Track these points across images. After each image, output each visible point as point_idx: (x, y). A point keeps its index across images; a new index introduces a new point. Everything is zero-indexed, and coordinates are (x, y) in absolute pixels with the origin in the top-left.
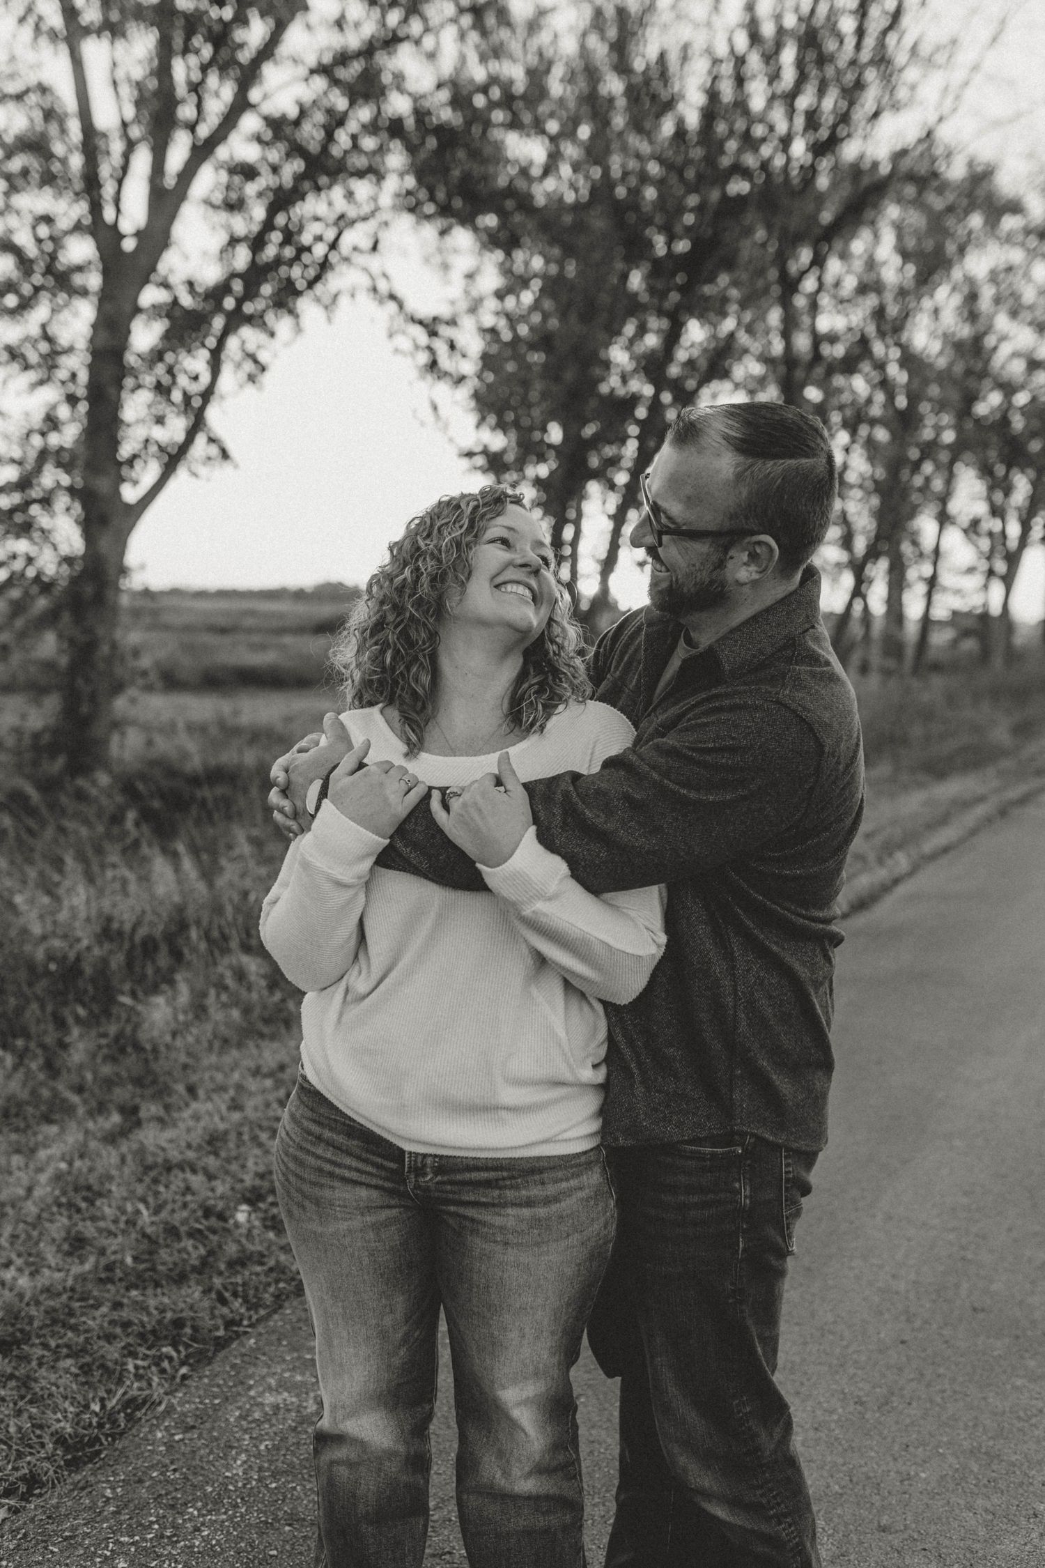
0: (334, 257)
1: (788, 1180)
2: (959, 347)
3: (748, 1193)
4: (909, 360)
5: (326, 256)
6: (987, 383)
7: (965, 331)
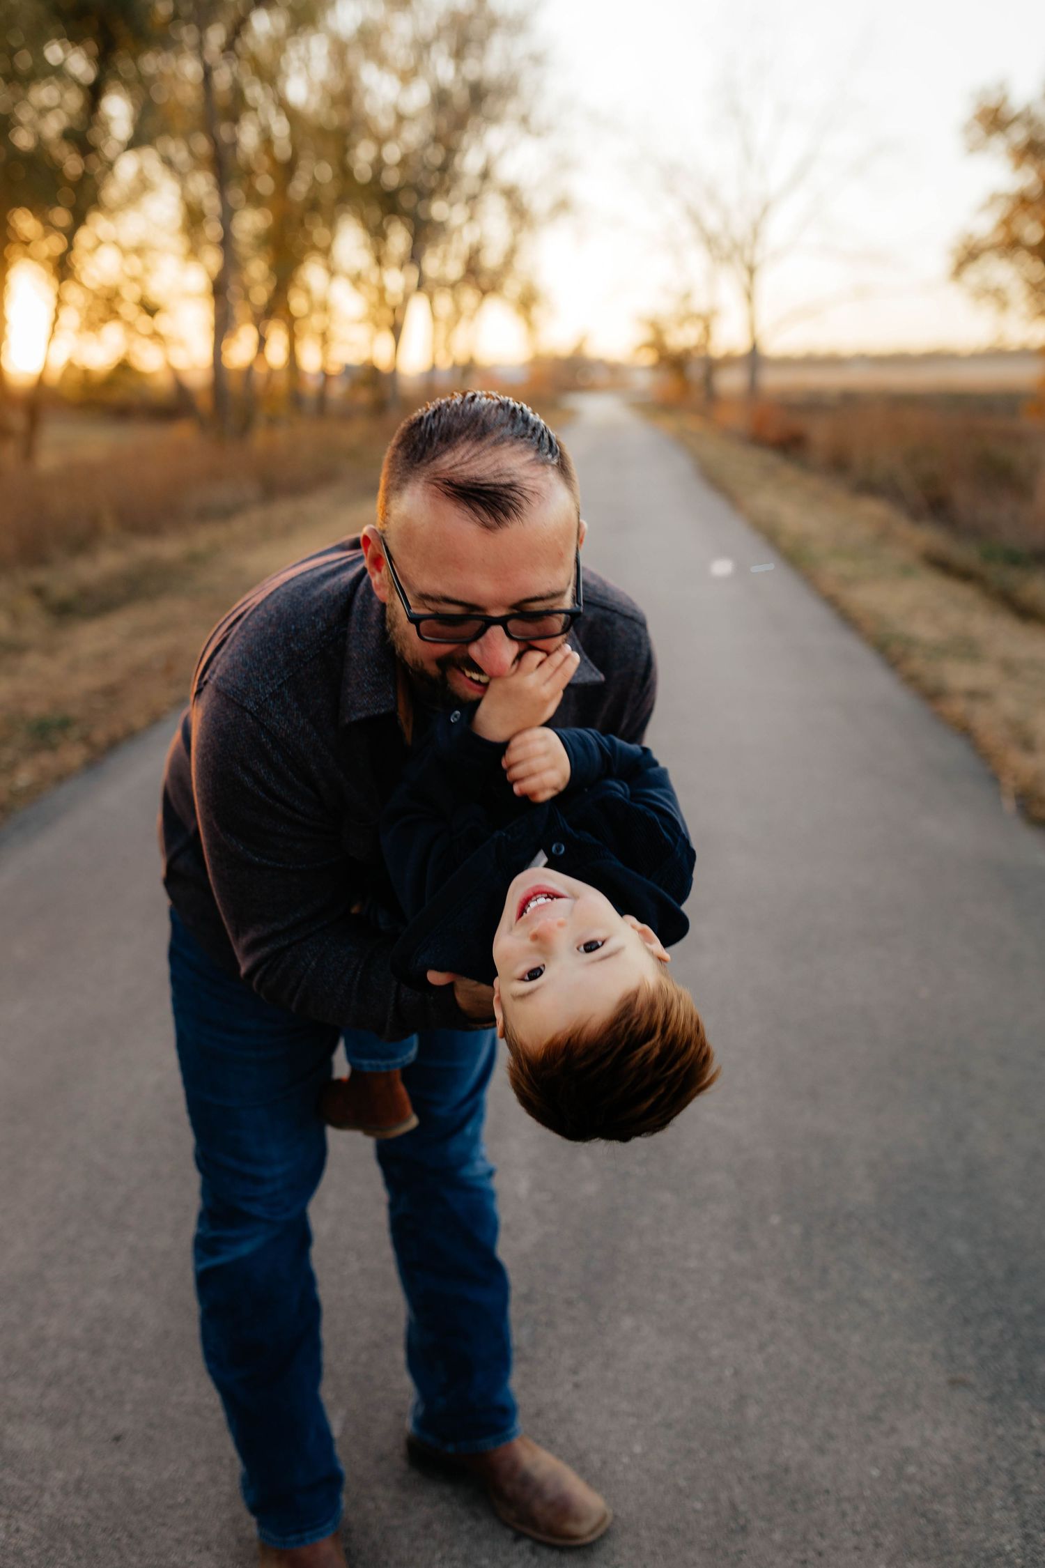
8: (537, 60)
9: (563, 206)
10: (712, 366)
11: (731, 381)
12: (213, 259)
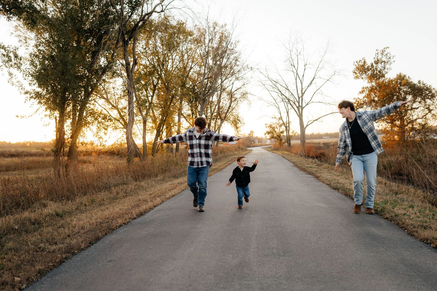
10: (289, 139)
11: (295, 142)
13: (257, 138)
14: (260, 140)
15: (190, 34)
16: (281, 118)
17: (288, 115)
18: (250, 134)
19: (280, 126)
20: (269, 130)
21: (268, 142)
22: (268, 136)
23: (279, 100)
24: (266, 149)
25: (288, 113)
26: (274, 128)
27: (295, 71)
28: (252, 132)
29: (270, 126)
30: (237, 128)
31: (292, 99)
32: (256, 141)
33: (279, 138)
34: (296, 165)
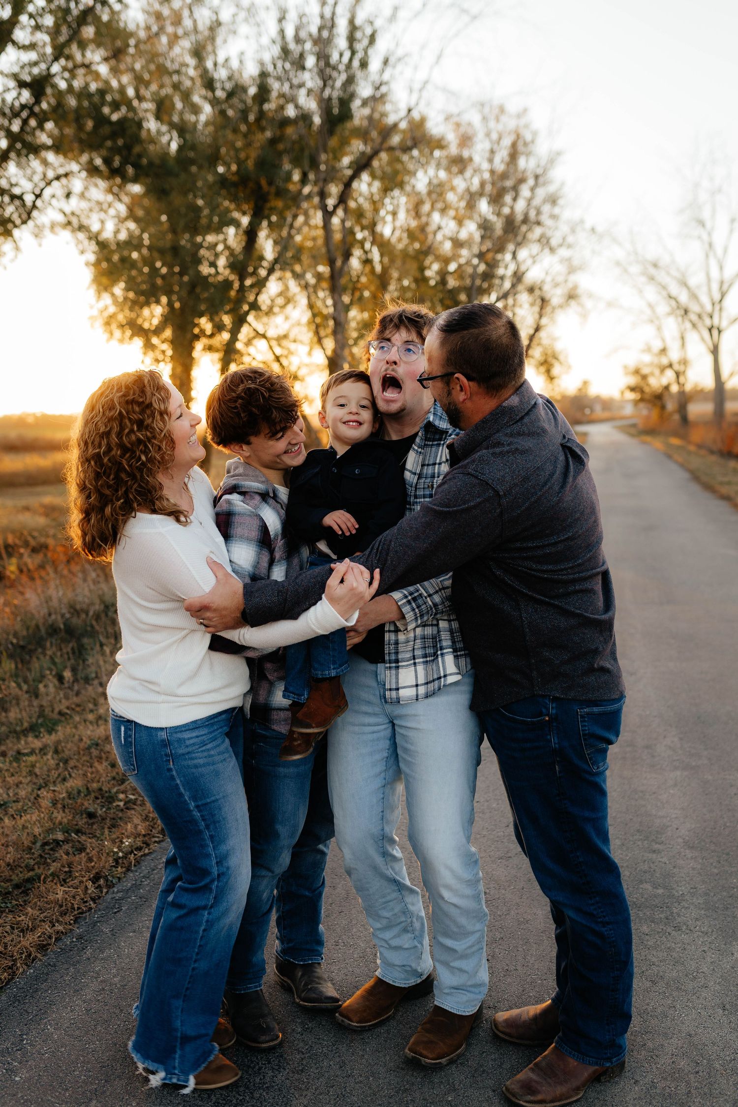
0: (39, 203)
1: (584, 735)
2: (412, 235)
3: (556, 741)
4: (384, 246)
5: (34, 202)
6: (430, 258)
7: (414, 224)
8: (553, 200)
9: (572, 296)
10: (684, 399)
11: (699, 410)
12: (330, 344)
13: (598, 399)
14: (607, 404)
15: (440, 144)
16: (664, 351)
17: (683, 345)
18: (580, 390)
19: (663, 369)
20: (632, 381)
21: (629, 410)
22: (631, 396)
23: (663, 308)
24: (624, 429)
25: (683, 338)
26: (644, 377)
27: (705, 237)
28: (585, 383)
29: (637, 372)
30: (551, 379)
31: (694, 308)
32: (598, 408)
33: (657, 399)
34: (696, 477)
